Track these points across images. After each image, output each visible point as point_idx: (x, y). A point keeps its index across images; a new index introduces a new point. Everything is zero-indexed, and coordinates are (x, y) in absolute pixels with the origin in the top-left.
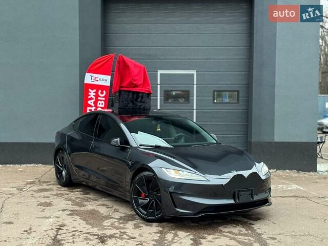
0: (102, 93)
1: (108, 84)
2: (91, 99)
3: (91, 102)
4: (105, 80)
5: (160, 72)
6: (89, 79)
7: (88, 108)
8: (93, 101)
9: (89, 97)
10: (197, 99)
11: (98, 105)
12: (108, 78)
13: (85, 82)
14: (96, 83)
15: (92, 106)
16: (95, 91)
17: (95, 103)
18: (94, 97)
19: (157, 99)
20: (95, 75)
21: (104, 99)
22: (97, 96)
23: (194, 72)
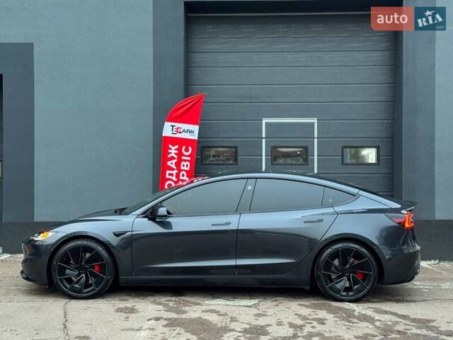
0: (187, 150)
1: (195, 137)
2: (173, 158)
3: (172, 164)
4: (190, 131)
5: (265, 121)
6: (168, 130)
7: (168, 172)
8: (174, 161)
9: (169, 156)
10: (318, 159)
11: (182, 168)
12: (196, 128)
13: (164, 135)
14: (178, 136)
15: (173, 169)
16: (177, 147)
17: (178, 164)
18: (176, 156)
19: (262, 159)
20: (177, 125)
21: (189, 158)
22: (180, 154)
23: (315, 121)
